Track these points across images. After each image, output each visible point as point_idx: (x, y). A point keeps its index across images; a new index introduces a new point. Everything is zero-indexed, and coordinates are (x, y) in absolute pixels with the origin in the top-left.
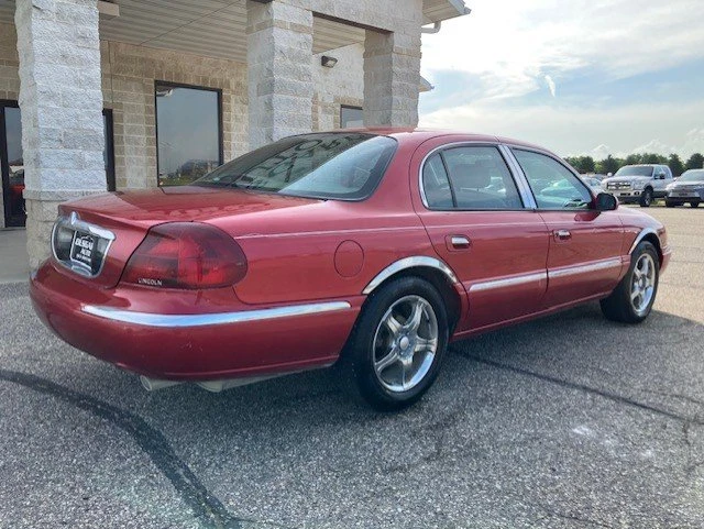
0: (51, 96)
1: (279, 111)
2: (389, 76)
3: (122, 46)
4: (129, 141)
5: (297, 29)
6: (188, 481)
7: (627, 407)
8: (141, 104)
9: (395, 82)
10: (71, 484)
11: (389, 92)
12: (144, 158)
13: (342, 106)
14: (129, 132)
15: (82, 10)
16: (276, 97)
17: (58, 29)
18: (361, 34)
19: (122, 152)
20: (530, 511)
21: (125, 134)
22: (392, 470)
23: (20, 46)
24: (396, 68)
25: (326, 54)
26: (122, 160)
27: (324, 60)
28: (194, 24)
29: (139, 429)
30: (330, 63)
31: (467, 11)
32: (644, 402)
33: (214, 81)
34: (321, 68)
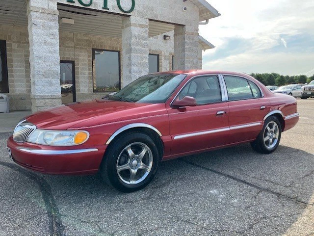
0: (40, 58)
1: (133, 61)
2: (184, 44)
3: (79, 35)
4: (81, 73)
5: (141, 26)
6: (51, 202)
7: (240, 184)
8: (86, 58)
9: (186, 47)
10: (10, 201)
11: (184, 51)
12: (87, 80)
13: (173, 57)
14: (81, 70)
15: (52, 24)
16: (133, 55)
17: (43, 32)
18: (173, 27)
19: (78, 78)
20: (171, 218)
21: (80, 71)
22: (128, 202)
23: (30, 38)
24: (187, 41)
25: (165, 34)
26: (78, 82)
27: (165, 37)
28: (105, 25)
29: (43, 184)
30: (167, 38)
31: (219, 15)
32: (250, 182)
33: (117, 48)
34: (164, 41)
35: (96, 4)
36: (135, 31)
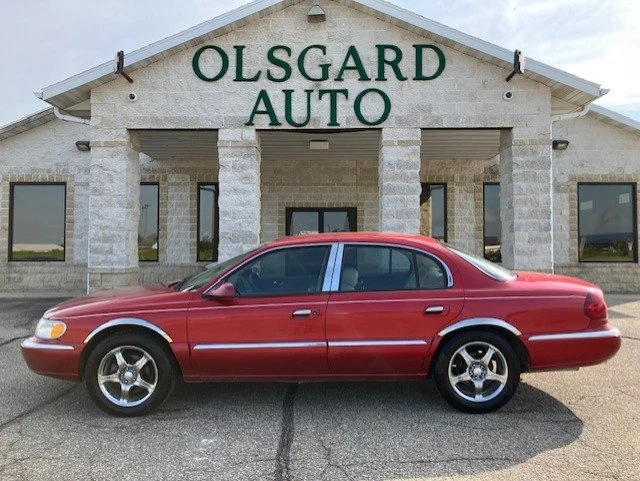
1: (386, 208)
2: (510, 167)
5: (404, 144)
11: (511, 180)
13: (579, 184)
14: (368, 222)
16: (386, 197)
17: (233, 175)
21: (365, 224)
24: (517, 159)
27: (555, 144)
30: (560, 145)
31: (602, 92)
35: (317, 120)
36: (389, 154)
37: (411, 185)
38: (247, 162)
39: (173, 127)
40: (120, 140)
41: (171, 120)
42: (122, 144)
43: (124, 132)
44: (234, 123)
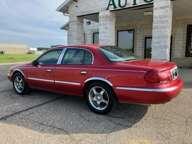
12: (181, 48)
19: (174, 47)
21: (176, 42)
26: (174, 50)
35: (129, 4)
36: (156, 13)
37: (165, 25)
38: (107, 22)
39: (87, 14)
40: (75, 20)
41: (87, 12)
42: (75, 21)
43: (76, 17)
44: (103, 10)
